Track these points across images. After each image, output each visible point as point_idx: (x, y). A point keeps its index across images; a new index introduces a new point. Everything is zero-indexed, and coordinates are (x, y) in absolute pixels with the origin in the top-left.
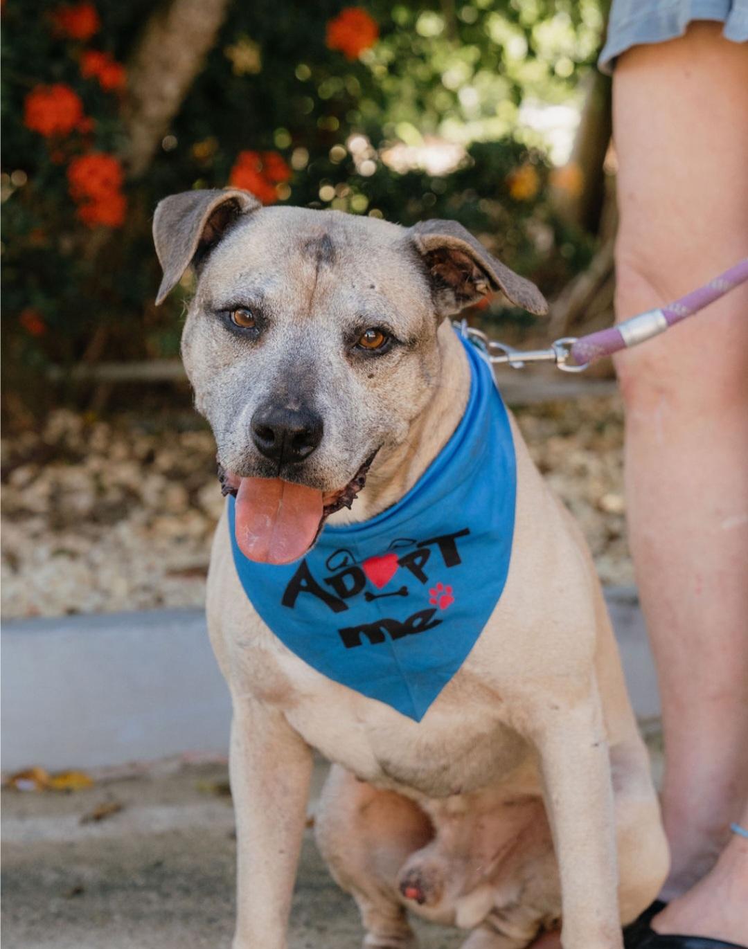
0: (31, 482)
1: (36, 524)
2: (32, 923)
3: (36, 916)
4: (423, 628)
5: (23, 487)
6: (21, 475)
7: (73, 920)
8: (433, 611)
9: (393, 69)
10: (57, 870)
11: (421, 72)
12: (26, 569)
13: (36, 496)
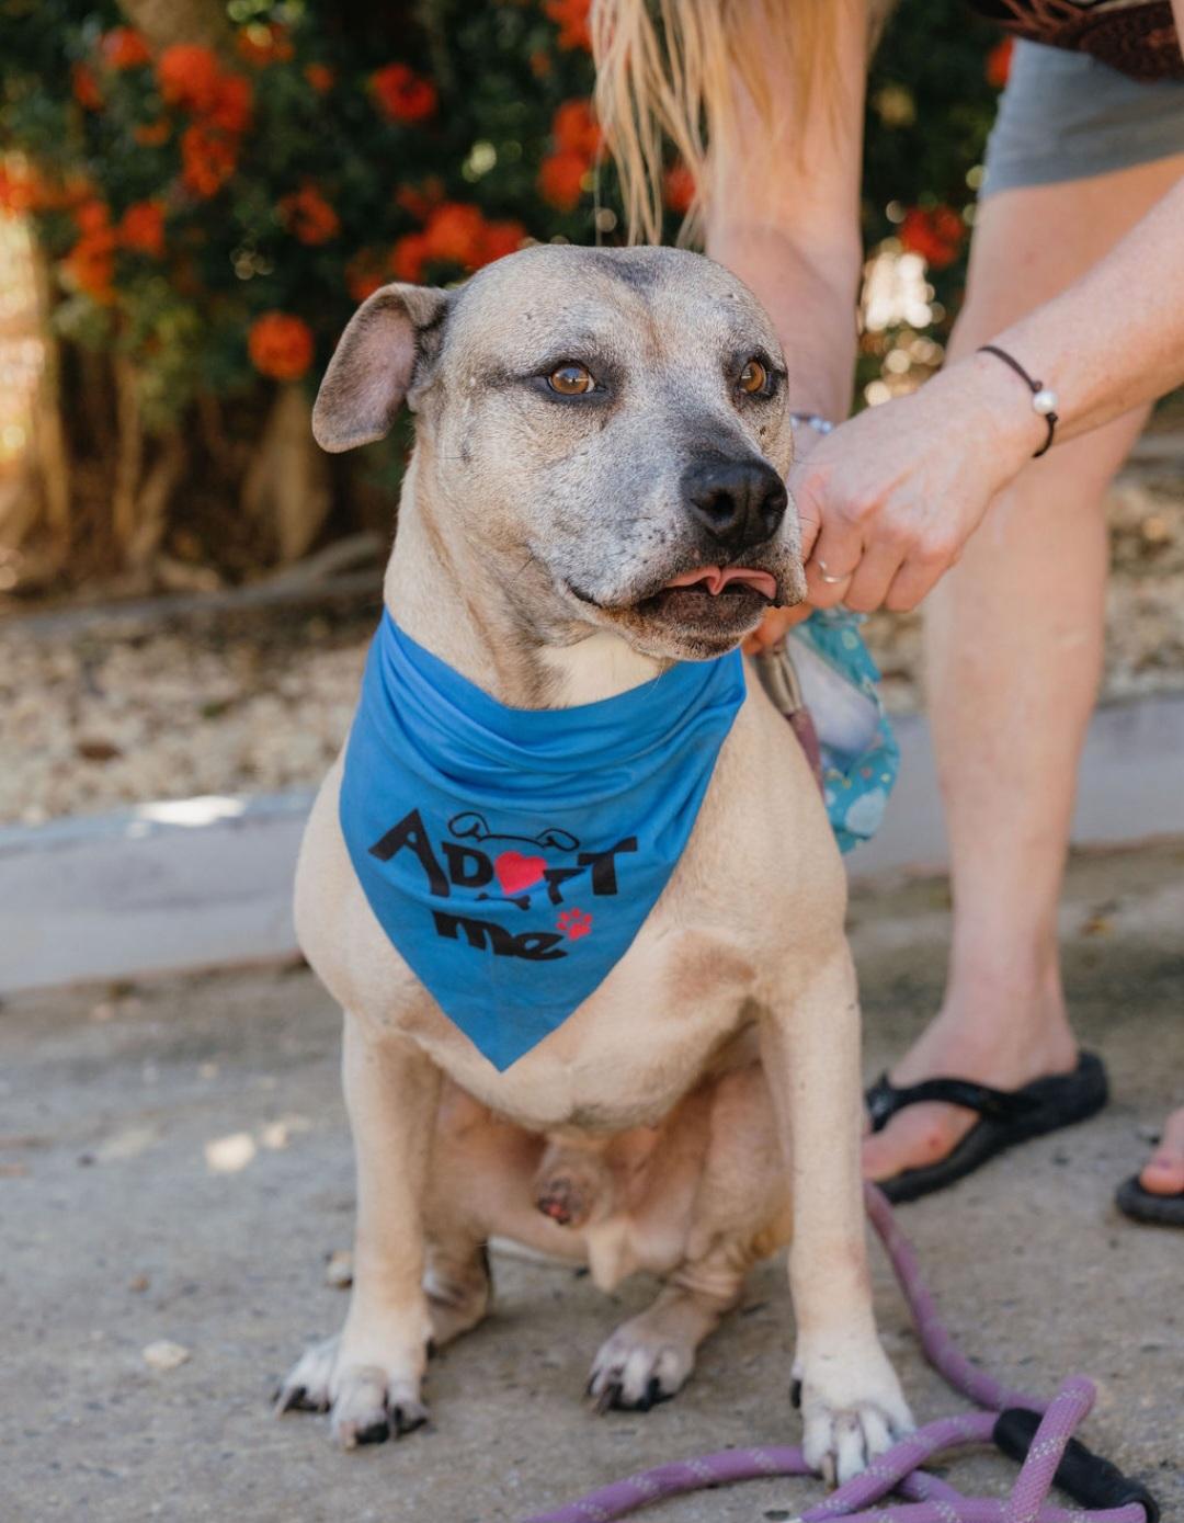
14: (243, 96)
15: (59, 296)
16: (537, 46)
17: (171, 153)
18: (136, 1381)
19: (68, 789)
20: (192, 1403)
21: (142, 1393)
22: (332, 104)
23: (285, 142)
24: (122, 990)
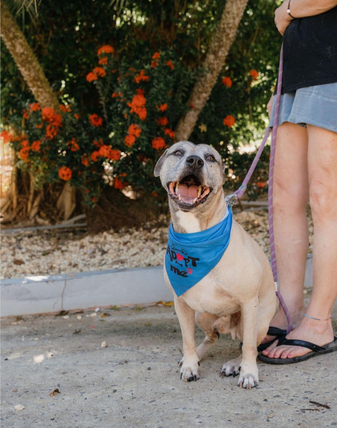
0: (156, 231)
1: (158, 242)
2: (165, 339)
3: (166, 337)
4: (183, 275)
5: (154, 233)
6: (153, 230)
7: (174, 338)
8: (187, 273)
9: (238, 129)
10: (169, 326)
11: (244, 129)
12: (156, 253)
13: (157, 235)
14: (60, 119)
15: (17, 159)
16: (125, 112)
17: (43, 130)
18: (12, 413)
19: (11, 270)
20: (24, 419)
21: (13, 416)
22: (80, 121)
23: (69, 129)
24: (19, 318)
